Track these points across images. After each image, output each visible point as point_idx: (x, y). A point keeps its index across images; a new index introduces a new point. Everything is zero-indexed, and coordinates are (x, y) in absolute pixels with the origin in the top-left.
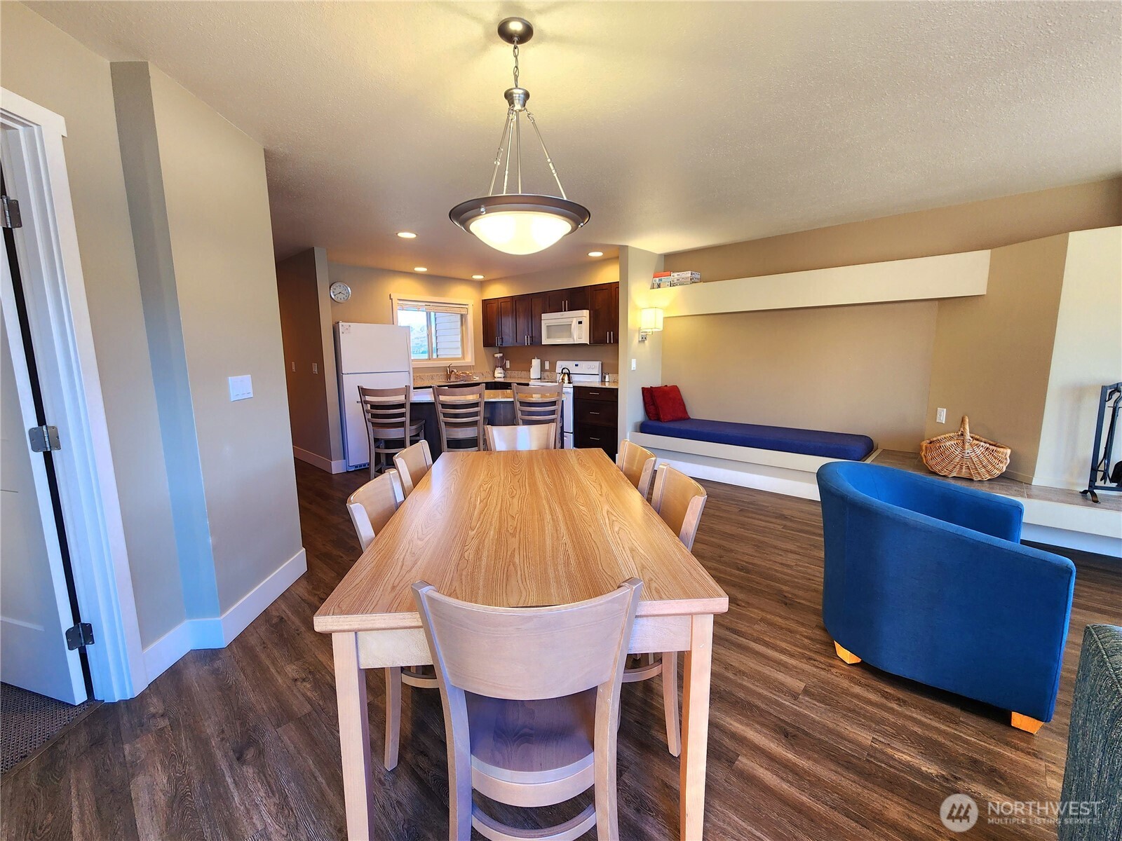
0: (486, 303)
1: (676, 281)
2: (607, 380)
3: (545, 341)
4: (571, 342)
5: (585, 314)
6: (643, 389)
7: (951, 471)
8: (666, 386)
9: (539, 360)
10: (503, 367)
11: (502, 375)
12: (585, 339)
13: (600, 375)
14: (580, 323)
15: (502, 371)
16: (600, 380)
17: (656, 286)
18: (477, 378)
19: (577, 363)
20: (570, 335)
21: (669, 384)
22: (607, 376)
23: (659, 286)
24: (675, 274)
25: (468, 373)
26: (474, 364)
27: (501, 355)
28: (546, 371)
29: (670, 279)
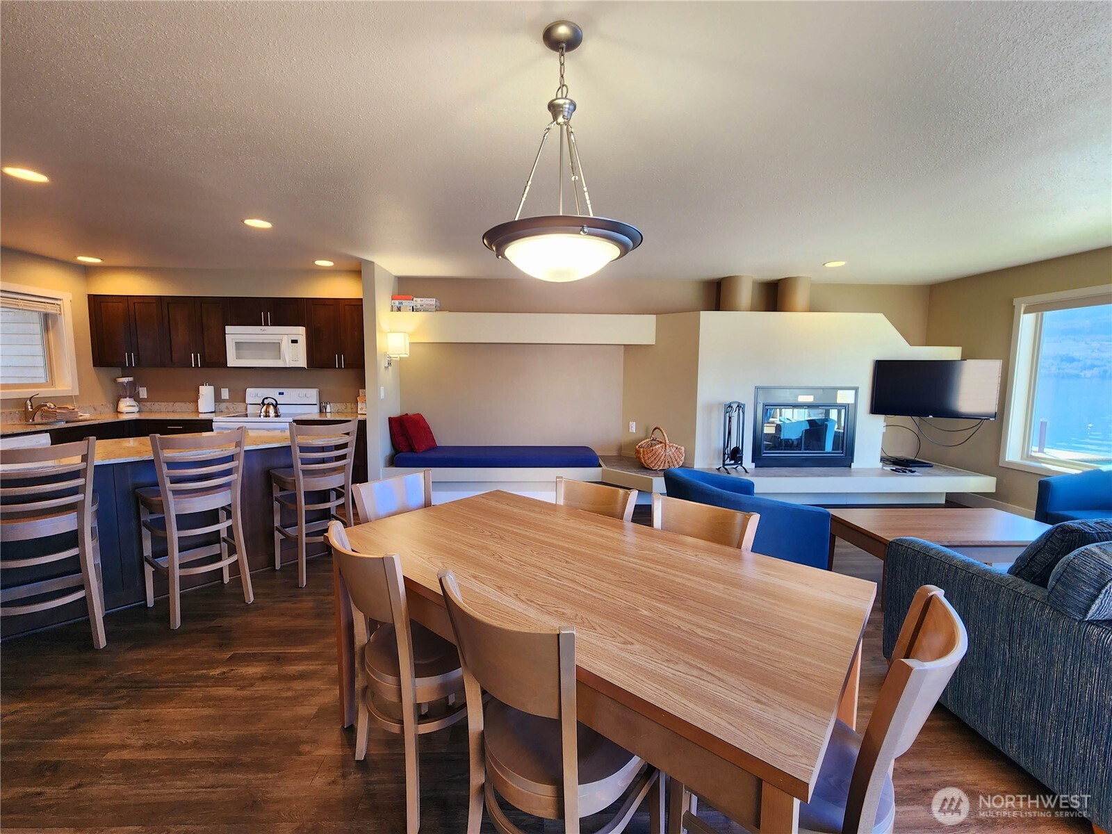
0: (96, 302)
1: (419, 307)
2: (328, 410)
3: (232, 361)
4: (279, 364)
5: (300, 332)
6: (391, 420)
7: (660, 466)
8: (407, 414)
9: (213, 387)
10: (135, 397)
11: (136, 409)
12: (303, 363)
13: (318, 405)
14: (294, 341)
15: (134, 403)
16: (319, 411)
17: (395, 308)
18: (87, 416)
19: (281, 390)
20: (278, 356)
21: (411, 412)
22: (328, 406)
23: (399, 309)
24: (419, 300)
25: (71, 407)
26: (77, 394)
27: (131, 379)
28: (224, 401)
29: (412, 303)
